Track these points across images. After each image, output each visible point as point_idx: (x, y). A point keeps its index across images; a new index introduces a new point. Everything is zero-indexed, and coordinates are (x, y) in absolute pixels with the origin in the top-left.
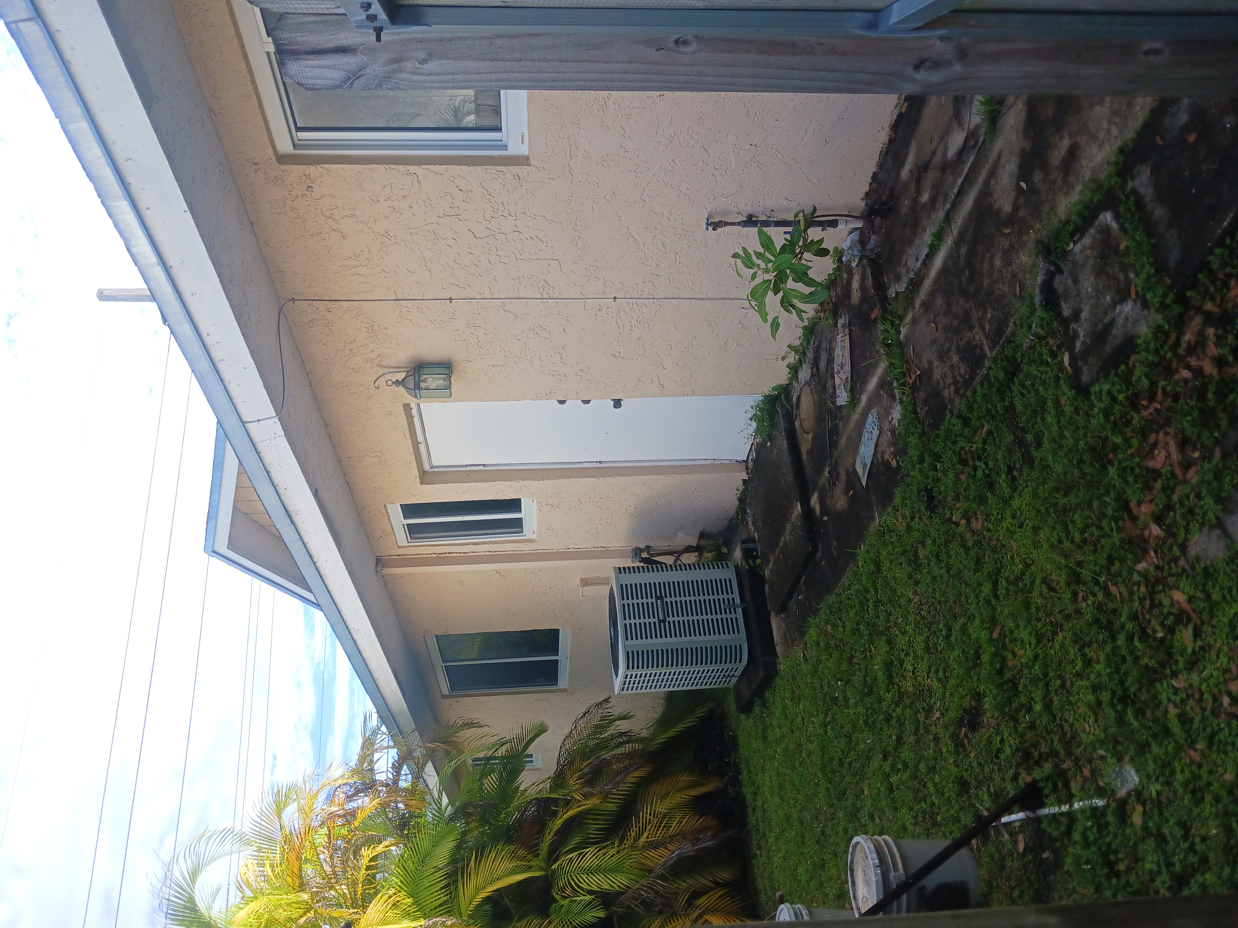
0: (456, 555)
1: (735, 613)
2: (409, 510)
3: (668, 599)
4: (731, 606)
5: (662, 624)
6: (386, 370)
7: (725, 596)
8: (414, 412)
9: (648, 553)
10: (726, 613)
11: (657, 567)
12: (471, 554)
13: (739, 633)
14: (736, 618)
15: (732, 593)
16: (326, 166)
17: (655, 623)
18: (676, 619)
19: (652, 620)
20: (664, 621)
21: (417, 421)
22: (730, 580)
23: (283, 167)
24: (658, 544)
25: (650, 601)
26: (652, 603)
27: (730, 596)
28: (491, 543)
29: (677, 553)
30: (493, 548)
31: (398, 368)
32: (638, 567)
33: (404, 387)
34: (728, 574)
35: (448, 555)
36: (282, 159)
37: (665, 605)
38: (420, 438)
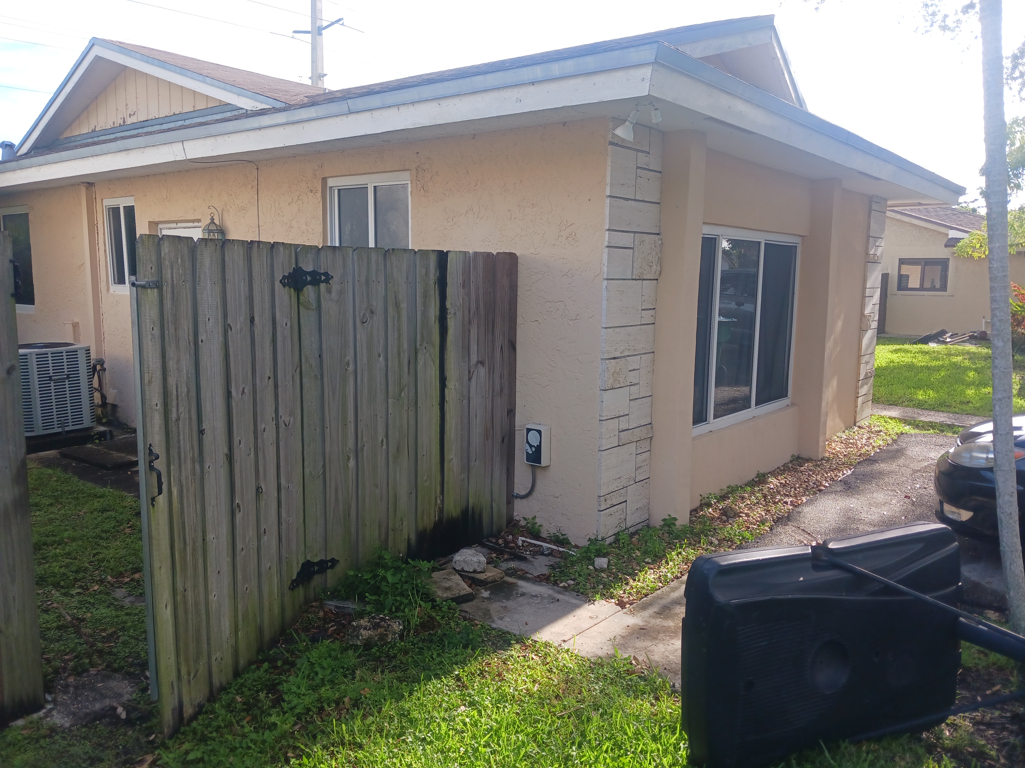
0: (97, 239)
1: (58, 427)
2: (130, 211)
3: (67, 382)
4: (63, 424)
5: (48, 378)
6: (220, 213)
7: (70, 421)
8: (196, 224)
9: (100, 370)
10: (58, 421)
11: (90, 375)
12: (97, 248)
13: (43, 430)
14: (54, 428)
15: (73, 425)
16: (321, 202)
17: (49, 373)
18: (53, 388)
19: (51, 372)
20: (50, 379)
21: (191, 224)
22: (83, 424)
23: (320, 180)
24: (107, 377)
25: (66, 370)
26: (64, 372)
27: (70, 424)
28: (106, 262)
29: (100, 389)
30: (103, 263)
31: (221, 220)
32: (90, 362)
33: (210, 223)
34: (87, 422)
35: (96, 232)
36: (324, 180)
37: (63, 380)
38: (180, 225)
